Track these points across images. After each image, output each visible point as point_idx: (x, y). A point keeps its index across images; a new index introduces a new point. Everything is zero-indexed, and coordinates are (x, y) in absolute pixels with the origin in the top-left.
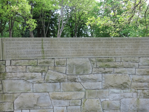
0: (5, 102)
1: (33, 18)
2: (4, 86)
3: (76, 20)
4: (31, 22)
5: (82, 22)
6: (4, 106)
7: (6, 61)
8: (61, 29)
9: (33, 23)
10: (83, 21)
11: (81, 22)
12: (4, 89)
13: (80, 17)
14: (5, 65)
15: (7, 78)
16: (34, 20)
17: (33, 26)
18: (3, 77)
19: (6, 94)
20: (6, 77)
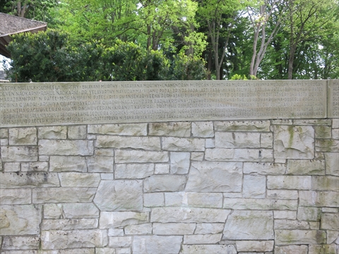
0: (327, 191)
1: (200, 30)
2: (328, 163)
3: (294, 32)
4: (195, 38)
5: (307, 37)
6: (326, 197)
7: (333, 120)
8: (259, 54)
9: (200, 40)
10: (309, 33)
11: (305, 35)
12: (327, 168)
13: (303, 24)
14: (331, 126)
15: (334, 149)
16: (202, 34)
17: (199, 45)
18: (328, 147)
19: (329, 177)
20: (332, 147)
